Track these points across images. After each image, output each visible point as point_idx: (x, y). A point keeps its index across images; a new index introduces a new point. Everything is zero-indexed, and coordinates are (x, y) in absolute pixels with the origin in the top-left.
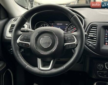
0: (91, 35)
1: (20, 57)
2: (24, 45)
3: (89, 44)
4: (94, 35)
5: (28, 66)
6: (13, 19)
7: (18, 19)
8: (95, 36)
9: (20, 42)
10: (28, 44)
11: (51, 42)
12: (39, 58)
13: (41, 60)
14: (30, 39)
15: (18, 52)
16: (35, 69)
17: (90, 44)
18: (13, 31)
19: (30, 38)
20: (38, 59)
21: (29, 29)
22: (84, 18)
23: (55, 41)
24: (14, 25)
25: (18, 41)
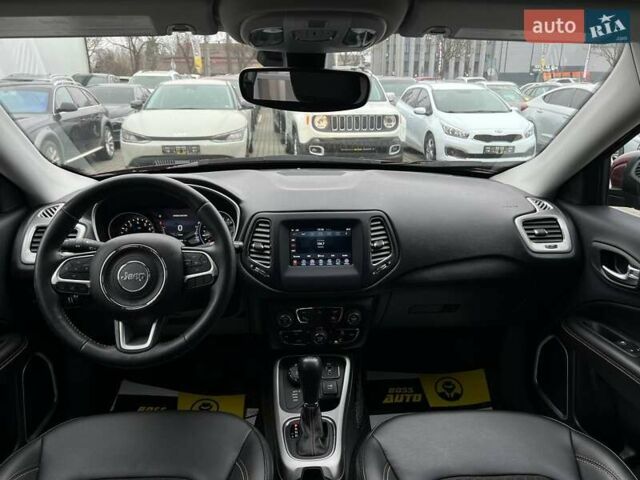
0: (257, 244)
1: (64, 323)
2: (72, 288)
3: (254, 267)
4: (264, 244)
5: (88, 345)
6: (43, 210)
7: (58, 210)
8: (268, 247)
9: (59, 283)
10: (85, 285)
11: (148, 276)
12: (119, 320)
13: (124, 324)
14: (88, 272)
15: (56, 309)
16: (108, 351)
17: (256, 265)
18: (41, 246)
19: (89, 267)
20: (116, 322)
21: (88, 241)
22: (238, 201)
23: (157, 272)
24: (45, 228)
25: (55, 278)
